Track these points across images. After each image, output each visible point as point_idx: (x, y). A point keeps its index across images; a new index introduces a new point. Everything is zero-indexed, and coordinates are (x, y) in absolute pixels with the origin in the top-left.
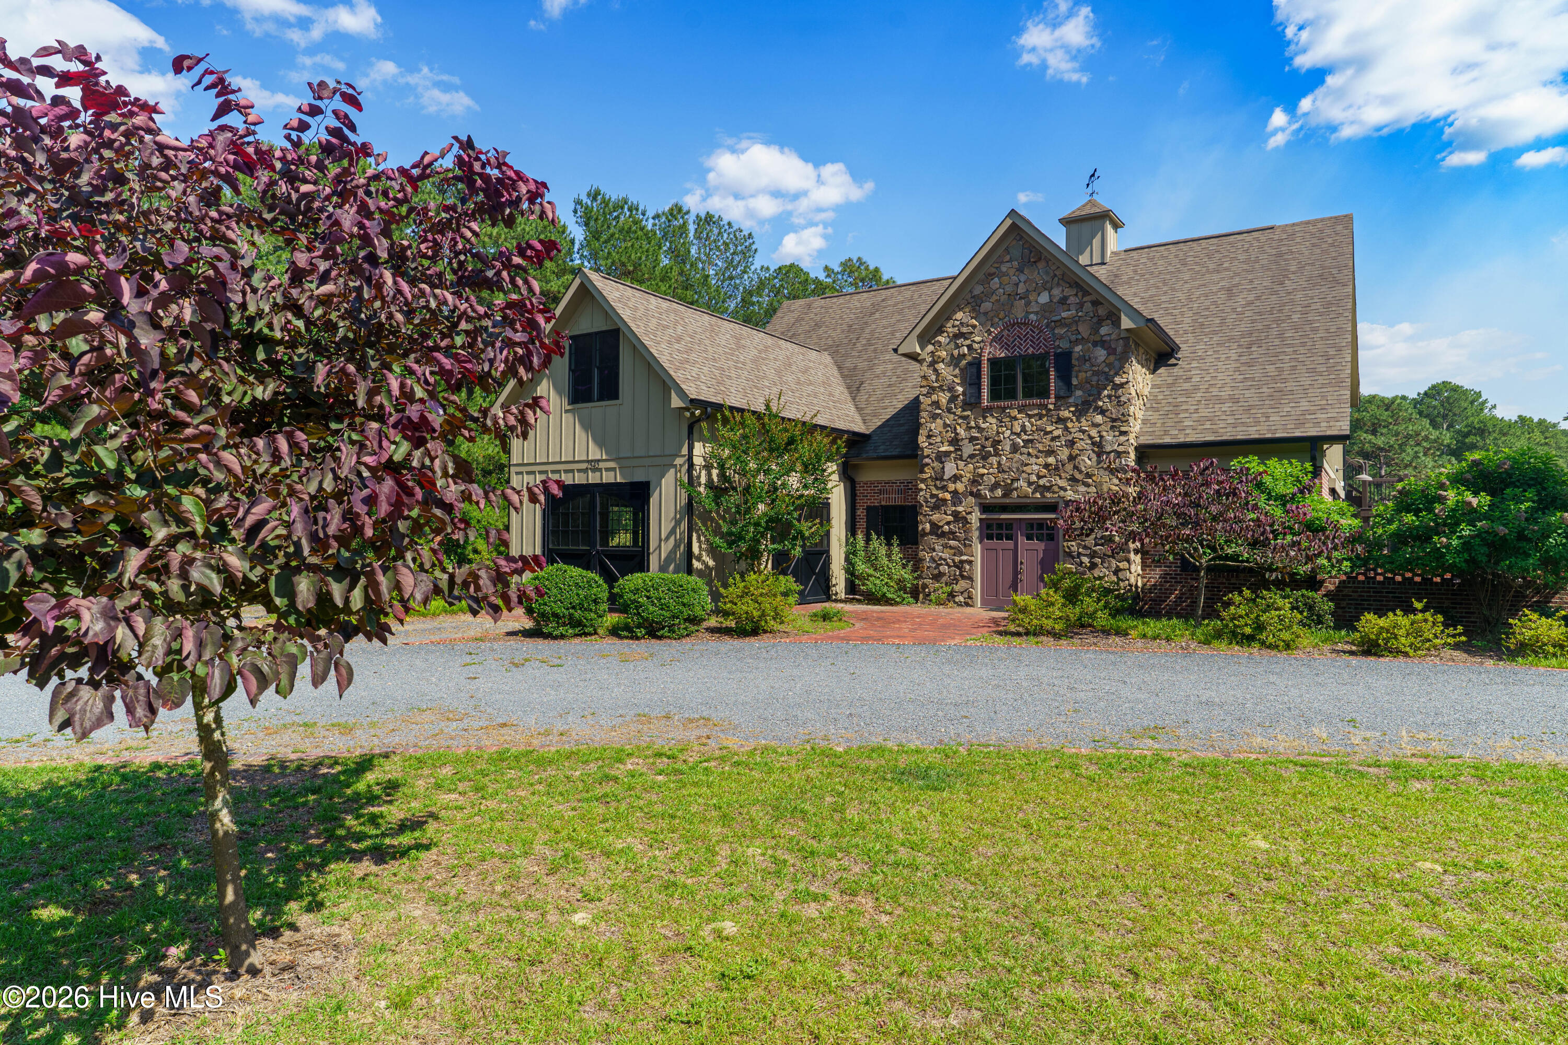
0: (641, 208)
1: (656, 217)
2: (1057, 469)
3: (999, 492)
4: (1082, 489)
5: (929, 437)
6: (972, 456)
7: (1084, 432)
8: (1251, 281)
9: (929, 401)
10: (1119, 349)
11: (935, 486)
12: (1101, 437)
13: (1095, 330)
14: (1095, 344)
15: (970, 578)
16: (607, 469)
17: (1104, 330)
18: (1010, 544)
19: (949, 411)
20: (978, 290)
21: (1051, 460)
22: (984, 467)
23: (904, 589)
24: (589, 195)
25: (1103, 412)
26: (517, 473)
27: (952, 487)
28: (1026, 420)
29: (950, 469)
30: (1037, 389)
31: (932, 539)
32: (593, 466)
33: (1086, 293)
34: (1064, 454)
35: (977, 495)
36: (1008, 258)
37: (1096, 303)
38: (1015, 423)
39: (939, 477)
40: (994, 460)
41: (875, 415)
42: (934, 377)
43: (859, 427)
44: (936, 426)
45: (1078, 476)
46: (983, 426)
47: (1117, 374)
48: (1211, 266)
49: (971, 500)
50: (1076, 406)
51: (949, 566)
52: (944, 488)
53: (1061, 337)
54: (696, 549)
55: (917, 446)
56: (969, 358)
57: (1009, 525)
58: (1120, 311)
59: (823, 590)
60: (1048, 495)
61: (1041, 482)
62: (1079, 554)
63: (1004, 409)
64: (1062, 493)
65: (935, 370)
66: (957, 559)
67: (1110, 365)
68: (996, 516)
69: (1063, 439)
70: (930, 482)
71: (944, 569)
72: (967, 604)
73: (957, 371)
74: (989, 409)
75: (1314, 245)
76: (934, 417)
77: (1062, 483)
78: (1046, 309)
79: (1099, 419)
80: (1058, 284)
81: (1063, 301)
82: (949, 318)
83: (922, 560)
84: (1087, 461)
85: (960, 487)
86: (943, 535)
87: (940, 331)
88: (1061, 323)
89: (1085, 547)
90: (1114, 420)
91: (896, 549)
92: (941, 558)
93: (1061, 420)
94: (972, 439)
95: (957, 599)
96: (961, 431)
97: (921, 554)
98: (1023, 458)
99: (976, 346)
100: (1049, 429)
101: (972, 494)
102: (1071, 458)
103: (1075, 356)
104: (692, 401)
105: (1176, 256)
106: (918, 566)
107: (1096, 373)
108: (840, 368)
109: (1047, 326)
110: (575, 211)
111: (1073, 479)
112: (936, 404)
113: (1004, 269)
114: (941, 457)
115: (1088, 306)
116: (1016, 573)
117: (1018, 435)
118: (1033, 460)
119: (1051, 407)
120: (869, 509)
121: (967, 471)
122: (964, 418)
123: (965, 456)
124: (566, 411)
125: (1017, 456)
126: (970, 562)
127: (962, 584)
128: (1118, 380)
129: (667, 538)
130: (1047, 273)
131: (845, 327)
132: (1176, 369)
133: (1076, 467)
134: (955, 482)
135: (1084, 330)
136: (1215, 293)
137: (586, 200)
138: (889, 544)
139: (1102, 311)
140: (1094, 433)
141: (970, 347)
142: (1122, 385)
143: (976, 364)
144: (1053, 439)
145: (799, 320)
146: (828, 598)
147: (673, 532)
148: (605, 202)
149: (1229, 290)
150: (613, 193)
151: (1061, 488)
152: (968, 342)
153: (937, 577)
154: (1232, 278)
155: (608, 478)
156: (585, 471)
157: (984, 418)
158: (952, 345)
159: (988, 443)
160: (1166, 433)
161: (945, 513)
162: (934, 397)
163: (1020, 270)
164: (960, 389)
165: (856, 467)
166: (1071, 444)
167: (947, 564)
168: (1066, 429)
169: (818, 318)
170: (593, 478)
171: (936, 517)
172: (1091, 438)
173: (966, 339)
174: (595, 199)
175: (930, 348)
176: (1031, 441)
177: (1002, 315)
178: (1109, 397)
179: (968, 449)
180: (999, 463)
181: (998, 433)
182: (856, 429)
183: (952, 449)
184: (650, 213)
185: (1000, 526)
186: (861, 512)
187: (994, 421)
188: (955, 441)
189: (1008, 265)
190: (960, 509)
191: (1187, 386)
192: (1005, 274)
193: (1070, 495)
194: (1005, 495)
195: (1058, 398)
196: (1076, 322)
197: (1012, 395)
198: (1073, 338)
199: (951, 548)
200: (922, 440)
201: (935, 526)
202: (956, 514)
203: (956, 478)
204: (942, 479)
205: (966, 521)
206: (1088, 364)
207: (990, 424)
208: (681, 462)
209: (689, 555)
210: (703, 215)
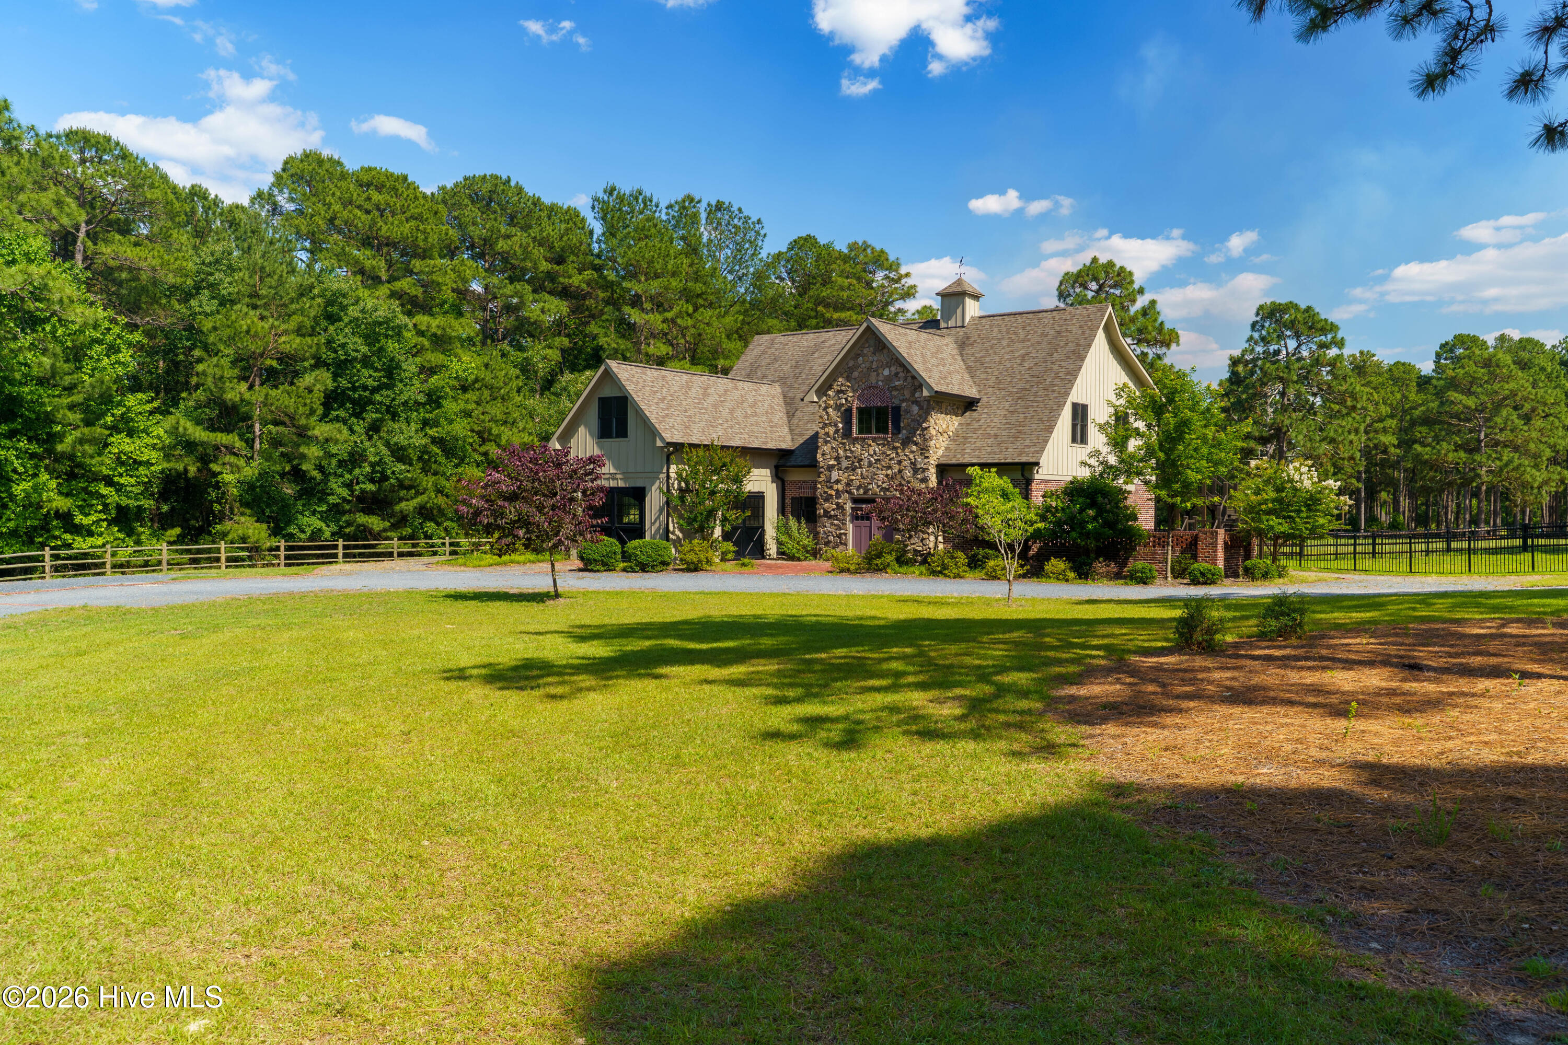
0: (655, 200)
1: (670, 207)
2: (892, 478)
3: (862, 491)
4: (904, 490)
5: (823, 455)
6: (847, 468)
7: (906, 456)
8: (1037, 351)
9: (823, 432)
10: (925, 407)
11: (826, 486)
12: (915, 459)
13: (913, 395)
14: (913, 403)
15: (846, 544)
16: (621, 479)
17: (917, 395)
18: (867, 523)
19: (835, 439)
20: (851, 364)
21: (889, 472)
22: (853, 475)
23: (807, 552)
24: (605, 191)
25: (916, 444)
27: (835, 487)
28: (876, 447)
29: (835, 475)
30: (882, 429)
31: (824, 519)
32: (613, 476)
33: (908, 371)
34: (896, 470)
35: (849, 492)
37: (911, 379)
38: (871, 449)
39: (828, 481)
40: (859, 471)
41: (800, 435)
42: (826, 417)
43: (787, 444)
44: (827, 448)
45: (903, 482)
46: (853, 449)
47: (924, 422)
48: (1022, 336)
49: (846, 495)
50: (902, 440)
52: (831, 488)
53: (895, 397)
54: (671, 528)
55: (816, 461)
56: (846, 407)
57: (867, 511)
58: (923, 384)
59: (759, 551)
60: (887, 494)
61: (884, 486)
63: (864, 439)
64: (895, 492)
65: (827, 413)
66: (838, 532)
67: (920, 416)
68: (860, 506)
69: (895, 460)
70: (823, 484)
71: (831, 538)
73: (839, 414)
74: (856, 439)
76: (826, 442)
77: (895, 487)
78: (888, 379)
79: (914, 448)
80: (894, 364)
81: (897, 374)
82: (835, 380)
83: (818, 533)
84: (908, 474)
85: (840, 487)
86: (830, 517)
87: (830, 387)
88: (895, 388)
90: (922, 449)
91: (803, 525)
92: (829, 532)
93: (895, 448)
94: (847, 458)
96: (841, 452)
97: (818, 529)
98: (875, 470)
99: (849, 399)
100: (888, 453)
101: (846, 492)
102: (900, 471)
103: (902, 409)
104: (668, 443)
106: (816, 535)
107: (913, 420)
108: (785, 397)
109: (888, 389)
110: (593, 208)
111: (900, 484)
112: (827, 434)
113: (864, 352)
114: (830, 468)
115: (907, 380)
117: (872, 456)
118: (880, 472)
119: (889, 439)
120: (793, 499)
121: (844, 477)
122: (843, 444)
123: (843, 468)
124: (597, 443)
125: (871, 469)
126: (845, 534)
127: (841, 548)
128: (924, 425)
129: (655, 521)
130: (888, 357)
131: (793, 363)
133: (902, 477)
134: (837, 484)
135: (907, 394)
137: (603, 196)
138: (799, 522)
139: (914, 384)
140: (911, 456)
141: (846, 400)
142: (926, 428)
143: (849, 411)
144: (891, 459)
145: (764, 353)
146: (763, 557)
147: (658, 517)
148: (621, 198)
150: (628, 187)
151: (894, 489)
152: (845, 396)
153: (827, 543)
154: (1029, 347)
155: (621, 484)
156: (608, 479)
157: (854, 444)
158: (836, 398)
159: (856, 461)
160: (955, 456)
161: (832, 504)
162: (826, 430)
163: (874, 353)
164: (840, 426)
165: (785, 472)
166: (900, 462)
167: (833, 536)
168: (897, 453)
169: (776, 353)
170: (613, 483)
171: (826, 505)
172: (910, 459)
173: (844, 394)
174: (611, 194)
175: (824, 398)
176: (879, 460)
177: (864, 381)
178: (920, 435)
179: (845, 464)
180: (861, 473)
181: (861, 454)
182: (784, 446)
183: (836, 463)
184: (663, 205)
185: (862, 513)
186: (788, 501)
187: (859, 446)
188: (837, 458)
189: (868, 349)
190: (840, 501)
192: (865, 355)
193: (898, 494)
194: (864, 493)
195: (893, 434)
196: (903, 389)
197: (869, 431)
198: (901, 398)
199: (835, 525)
200: (819, 456)
201: (826, 512)
202: (838, 504)
203: (838, 481)
204: (830, 482)
205: (843, 509)
206: (909, 415)
207: (857, 448)
208: (663, 476)
209: (667, 531)
210: (714, 203)
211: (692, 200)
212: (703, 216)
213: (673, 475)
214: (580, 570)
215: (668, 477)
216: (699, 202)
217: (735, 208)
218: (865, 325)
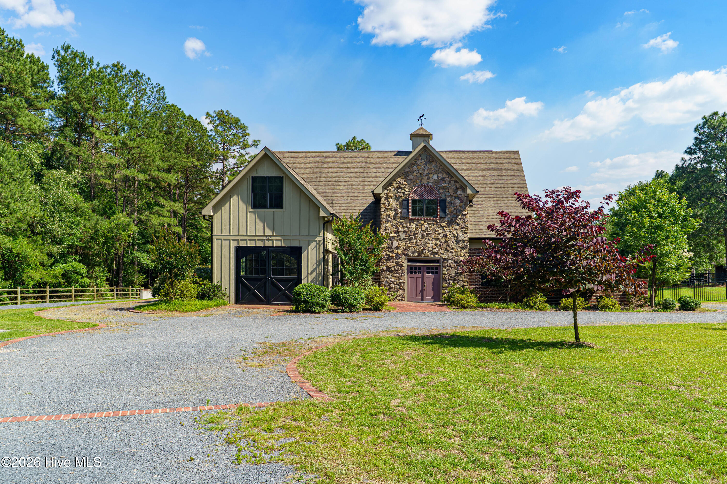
2: (440, 246)
3: (416, 254)
4: (450, 254)
5: (385, 229)
6: (404, 239)
7: (451, 232)
8: (490, 174)
9: (385, 214)
10: (464, 201)
11: (388, 250)
12: (458, 234)
13: (455, 192)
14: (455, 198)
15: (404, 290)
16: (276, 240)
17: (459, 193)
18: (420, 275)
19: (394, 219)
20: (407, 170)
21: (438, 242)
22: (410, 243)
24: (62, 48)
25: (458, 225)
27: (396, 251)
28: (427, 225)
29: (395, 244)
30: (432, 213)
31: (387, 273)
32: (268, 238)
33: (452, 177)
34: (443, 240)
35: (407, 255)
36: (420, 158)
37: (455, 182)
38: (423, 226)
39: (390, 247)
40: (414, 241)
42: (387, 204)
44: (389, 225)
45: (449, 249)
46: (410, 226)
47: (463, 210)
49: (404, 257)
50: (448, 221)
51: (395, 284)
52: (392, 252)
53: (442, 194)
56: (403, 198)
57: (420, 268)
58: (467, 187)
60: (437, 256)
61: (434, 251)
62: (449, 279)
63: (418, 220)
64: (442, 255)
65: (388, 201)
66: (398, 281)
67: (461, 207)
68: (415, 264)
69: (442, 234)
70: (385, 249)
71: (391, 285)
72: (402, 300)
73: (398, 203)
74: (412, 220)
76: (388, 221)
77: (442, 251)
78: (436, 181)
79: (457, 227)
80: (441, 172)
81: (443, 179)
82: (395, 180)
83: (382, 282)
84: (452, 243)
85: (399, 251)
86: (392, 271)
87: (391, 185)
88: (442, 188)
89: (451, 277)
90: (462, 228)
92: (391, 281)
93: (441, 226)
94: (405, 232)
95: (398, 298)
96: (400, 228)
97: (382, 279)
98: (427, 240)
99: (406, 193)
100: (437, 230)
101: (404, 254)
102: (446, 242)
103: (447, 201)
104: (331, 214)
105: (458, 158)
107: (455, 209)
109: (436, 188)
111: (446, 250)
112: (389, 216)
113: (418, 163)
114: (391, 239)
115: (453, 182)
116: (423, 287)
117: (425, 231)
118: (430, 242)
119: (438, 221)
122: (401, 223)
123: (402, 238)
124: (250, 212)
125: (424, 240)
126: (404, 283)
127: (400, 292)
130: (437, 167)
133: (447, 246)
134: (397, 249)
135: (451, 192)
136: (478, 177)
139: (458, 185)
140: (455, 232)
141: (404, 193)
143: (406, 201)
144: (439, 234)
148: (73, 54)
151: (442, 253)
152: (403, 191)
153: (389, 289)
154: (482, 171)
155: (277, 244)
156: (263, 240)
157: (410, 223)
158: (396, 192)
159: (412, 234)
161: (393, 262)
162: (388, 213)
163: (426, 165)
164: (400, 211)
166: (446, 236)
167: (394, 284)
168: (444, 230)
171: (389, 264)
172: (453, 234)
173: (402, 189)
174: (66, 51)
175: (386, 192)
176: (430, 234)
177: (418, 181)
178: (461, 219)
179: (403, 236)
180: (416, 242)
181: (416, 230)
183: (396, 235)
185: (415, 268)
187: (414, 225)
188: (397, 232)
189: (421, 161)
190: (399, 261)
192: (419, 165)
193: (445, 256)
194: (419, 256)
195: (441, 217)
196: (448, 188)
197: (421, 215)
198: (447, 194)
199: (395, 277)
200: (382, 230)
201: (388, 268)
202: (397, 263)
203: (397, 248)
204: (391, 248)
205: (402, 266)
206: (452, 205)
207: (413, 226)
208: (319, 239)
215: (324, 240)
218: (423, 145)
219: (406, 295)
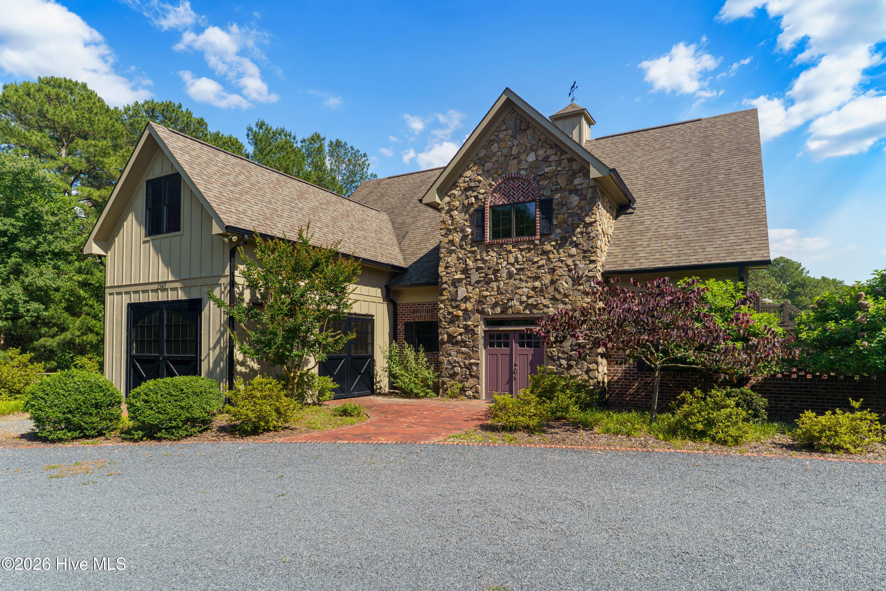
0: (293, 134)
1: (303, 141)
2: (542, 291)
3: (498, 310)
4: (561, 306)
5: (447, 268)
6: (478, 282)
7: (562, 261)
8: (686, 155)
9: (446, 240)
10: (589, 196)
11: (451, 305)
12: (575, 265)
13: (570, 181)
14: (571, 192)
15: (477, 377)
16: (172, 289)
17: (577, 181)
18: (507, 350)
19: (461, 247)
20: (482, 153)
21: (537, 284)
22: (487, 290)
23: (428, 386)
24: (257, 125)
25: (576, 245)
26: (111, 294)
27: (463, 306)
28: (518, 253)
29: (462, 292)
30: (526, 229)
31: (449, 346)
32: (162, 286)
33: (563, 152)
34: (547, 279)
35: (482, 312)
36: (504, 127)
37: (571, 160)
38: (510, 256)
39: (454, 299)
40: (494, 285)
41: (413, 254)
42: (450, 222)
43: (399, 261)
44: (452, 259)
45: (558, 296)
46: (486, 258)
47: (587, 215)
49: (478, 316)
50: (556, 241)
51: (461, 368)
52: (457, 307)
53: (545, 188)
55: (437, 275)
56: (476, 206)
57: (507, 335)
58: (588, 164)
59: (368, 386)
60: (535, 311)
61: (530, 301)
62: (559, 358)
63: (502, 244)
64: (546, 310)
65: (451, 216)
66: (467, 362)
67: (581, 208)
68: (496, 329)
69: (546, 267)
70: (447, 302)
71: (458, 369)
72: (475, 397)
73: (467, 216)
74: (491, 245)
75: (731, 129)
76: (451, 252)
77: (546, 302)
78: (533, 166)
79: (574, 251)
80: (542, 147)
81: (546, 159)
82: (461, 176)
83: (442, 363)
84: (565, 285)
85: (469, 306)
86: (457, 343)
87: (455, 185)
88: (544, 176)
89: (563, 352)
90: (585, 252)
91: (422, 354)
92: (455, 362)
93: (545, 253)
94: (478, 269)
95: (467, 393)
96: (470, 263)
97: (441, 358)
98: (517, 282)
99: (481, 197)
100: (536, 259)
101: (478, 311)
102: (553, 282)
103: (555, 202)
104: (227, 227)
105: (632, 141)
106: (438, 366)
107: (571, 215)
108: (393, 223)
109: (534, 179)
110: (248, 135)
111: (554, 299)
112: (452, 242)
113: (501, 136)
114: (455, 283)
115: (565, 163)
116: (511, 373)
117: (512, 265)
118: (524, 284)
119: (537, 242)
120: (406, 324)
121: (475, 293)
122: (473, 252)
123: (473, 282)
124: (145, 242)
125: (512, 281)
126: (477, 365)
127: (471, 382)
128: (588, 220)
129: (215, 347)
130: (534, 138)
131: (401, 196)
132: (632, 216)
133: (556, 290)
134: (465, 303)
135: (562, 181)
136: (660, 164)
137: (255, 129)
138: (417, 351)
139: (575, 166)
140: (570, 262)
141: (476, 198)
142: (591, 224)
143: (481, 211)
144: (539, 267)
145: (371, 192)
146: (373, 392)
147: (218, 342)
148: (268, 130)
149: (670, 161)
150: (274, 125)
151: (545, 306)
152: (475, 194)
153: (453, 376)
154: (672, 153)
155: (171, 296)
156: (155, 291)
157: (487, 252)
158: (463, 197)
159: (490, 272)
160: (625, 262)
161: (459, 327)
162: (450, 237)
163: (514, 137)
164: (469, 230)
165: (397, 293)
166: (553, 271)
167: (460, 366)
168: (549, 259)
169: (383, 191)
170: (162, 297)
171: (451, 330)
172: (568, 266)
173: (473, 191)
175: (447, 199)
176: (522, 269)
177: (500, 172)
178: (581, 233)
179: (475, 277)
180: (498, 287)
181: (497, 263)
182: (396, 264)
183: (463, 276)
184: (299, 138)
185: (499, 337)
186: (401, 327)
187: (494, 254)
188: (465, 271)
189: (505, 133)
190: (469, 323)
191: (640, 228)
192: (502, 139)
193: (551, 311)
194: (502, 312)
195: (542, 235)
196: (556, 175)
197: (507, 234)
198: (554, 188)
199: (463, 353)
200: (441, 269)
201: (451, 337)
202: (466, 327)
203: (466, 299)
204: (456, 300)
205: (473, 333)
206: (565, 208)
207: (492, 256)
208: (225, 281)
209: (231, 362)
210: (334, 141)
211: (318, 137)
212: (327, 149)
213: (240, 280)
214: (32, 437)
215: (233, 284)
216: (324, 139)
217: (349, 146)
218: (504, 98)
219: (483, 388)
